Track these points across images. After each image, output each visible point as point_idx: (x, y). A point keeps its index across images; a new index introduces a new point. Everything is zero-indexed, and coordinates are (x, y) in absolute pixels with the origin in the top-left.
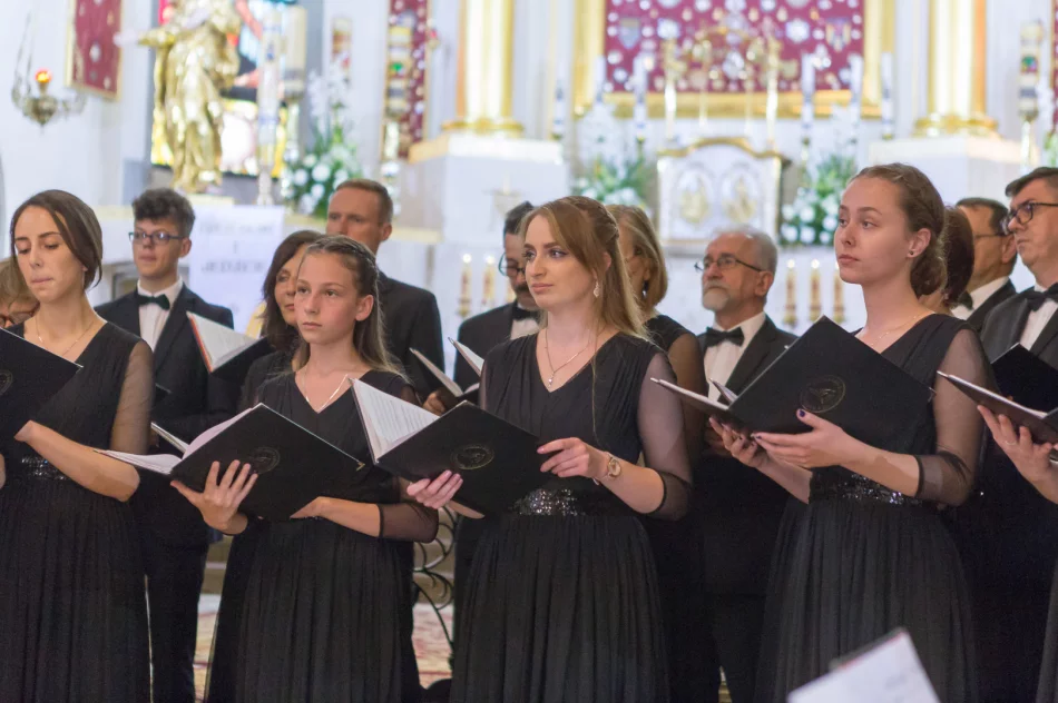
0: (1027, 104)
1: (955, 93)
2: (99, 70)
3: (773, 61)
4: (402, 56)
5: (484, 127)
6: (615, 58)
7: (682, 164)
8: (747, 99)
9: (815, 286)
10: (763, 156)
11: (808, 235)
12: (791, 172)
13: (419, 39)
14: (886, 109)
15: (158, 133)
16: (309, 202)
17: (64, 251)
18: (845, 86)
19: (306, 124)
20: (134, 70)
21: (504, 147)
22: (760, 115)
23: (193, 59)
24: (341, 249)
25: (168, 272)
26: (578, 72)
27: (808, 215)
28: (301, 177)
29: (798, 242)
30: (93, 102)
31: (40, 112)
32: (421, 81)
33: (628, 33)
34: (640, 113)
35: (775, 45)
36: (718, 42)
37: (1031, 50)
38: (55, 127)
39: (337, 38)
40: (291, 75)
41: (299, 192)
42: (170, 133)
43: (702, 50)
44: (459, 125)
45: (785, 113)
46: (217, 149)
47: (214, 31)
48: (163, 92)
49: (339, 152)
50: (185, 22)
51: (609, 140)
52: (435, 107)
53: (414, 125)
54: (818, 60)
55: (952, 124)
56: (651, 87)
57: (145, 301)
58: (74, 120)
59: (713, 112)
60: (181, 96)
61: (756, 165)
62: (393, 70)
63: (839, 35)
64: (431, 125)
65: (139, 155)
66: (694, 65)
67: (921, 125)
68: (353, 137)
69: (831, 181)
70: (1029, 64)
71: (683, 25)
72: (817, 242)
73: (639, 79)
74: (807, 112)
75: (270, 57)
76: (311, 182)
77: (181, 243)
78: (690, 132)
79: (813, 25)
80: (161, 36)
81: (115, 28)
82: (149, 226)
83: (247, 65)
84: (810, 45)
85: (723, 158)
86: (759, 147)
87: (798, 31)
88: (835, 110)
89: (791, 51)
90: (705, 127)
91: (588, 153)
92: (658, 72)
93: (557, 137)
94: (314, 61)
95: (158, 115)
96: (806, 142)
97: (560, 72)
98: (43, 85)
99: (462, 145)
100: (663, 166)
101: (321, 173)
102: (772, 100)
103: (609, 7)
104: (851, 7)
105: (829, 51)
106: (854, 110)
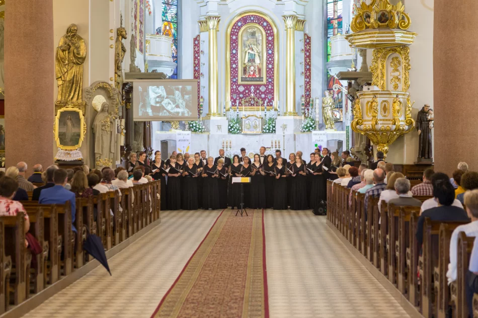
0: (303, 111)
1: (291, 107)
3: (259, 101)
5: (214, 115)
6: (233, 100)
7: (246, 119)
8: (255, 107)
10: (260, 118)
11: (267, 131)
12: (264, 120)
14: (279, 110)
18: (272, 105)
21: (219, 118)
22: (258, 110)
27: (267, 128)
29: (266, 132)
33: (235, 96)
34: (238, 110)
35: (259, 98)
44: (210, 114)
45: (262, 110)
51: (233, 114)
54: (266, 101)
55: (290, 113)
56: (239, 105)
59: (250, 110)
61: (258, 119)
63: (270, 96)
67: (285, 113)
69: (270, 122)
70: (303, 105)
71: (244, 95)
72: (269, 132)
74: (266, 110)
78: (248, 113)
79: (265, 95)
84: (265, 98)
85: (253, 118)
86: (258, 116)
87: (263, 96)
88: (270, 110)
89: (263, 100)
91: (230, 117)
92: (240, 103)
96: (265, 115)
100: (243, 119)
102: (260, 107)
103: (231, 92)
104: (271, 92)
105: (268, 99)
106: (273, 110)
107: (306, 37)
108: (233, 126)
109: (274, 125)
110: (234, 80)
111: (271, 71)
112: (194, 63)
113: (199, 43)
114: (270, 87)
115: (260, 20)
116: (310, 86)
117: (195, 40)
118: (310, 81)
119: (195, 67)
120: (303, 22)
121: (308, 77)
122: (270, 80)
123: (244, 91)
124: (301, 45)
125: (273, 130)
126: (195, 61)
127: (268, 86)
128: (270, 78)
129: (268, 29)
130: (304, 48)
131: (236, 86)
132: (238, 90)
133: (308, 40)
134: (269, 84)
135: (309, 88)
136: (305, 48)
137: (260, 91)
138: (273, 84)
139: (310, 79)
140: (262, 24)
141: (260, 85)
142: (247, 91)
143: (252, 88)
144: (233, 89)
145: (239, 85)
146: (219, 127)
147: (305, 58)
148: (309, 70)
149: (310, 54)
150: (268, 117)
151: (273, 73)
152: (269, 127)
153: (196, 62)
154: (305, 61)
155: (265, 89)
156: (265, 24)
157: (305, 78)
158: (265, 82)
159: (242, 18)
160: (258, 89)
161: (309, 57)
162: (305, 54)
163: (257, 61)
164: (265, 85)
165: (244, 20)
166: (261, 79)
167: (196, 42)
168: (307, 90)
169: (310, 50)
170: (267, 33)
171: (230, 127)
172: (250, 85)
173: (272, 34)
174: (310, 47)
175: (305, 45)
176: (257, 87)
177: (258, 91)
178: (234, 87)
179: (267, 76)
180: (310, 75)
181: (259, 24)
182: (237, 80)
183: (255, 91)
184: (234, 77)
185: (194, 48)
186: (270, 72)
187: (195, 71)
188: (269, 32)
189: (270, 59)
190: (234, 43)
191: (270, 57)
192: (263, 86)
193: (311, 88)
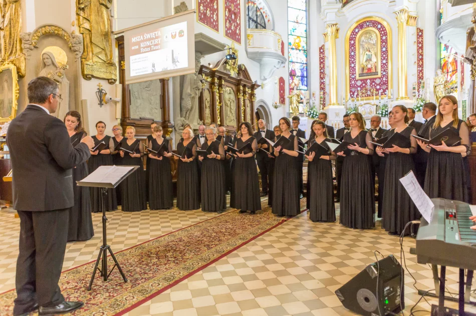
0: (414, 94)
1: (402, 93)
2: (283, 101)
3: (375, 92)
4: (322, 96)
5: (334, 104)
6: (351, 93)
7: (362, 107)
8: (371, 97)
9: (386, 122)
10: (374, 105)
12: (378, 107)
13: (324, 93)
14: (392, 97)
15: (291, 109)
16: (311, 116)
17: (285, 125)
18: (385, 94)
19: (310, 106)
21: (336, 107)
22: (373, 99)
23: (295, 99)
24: (320, 123)
25: (297, 127)
26: (346, 96)
27: (381, 113)
28: (310, 113)
30: (282, 106)
31: (276, 107)
32: (325, 99)
33: (353, 90)
34: (355, 101)
35: (375, 89)
36: (366, 90)
37: (414, 86)
38: (278, 109)
39: (313, 94)
40: (307, 100)
41: (309, 115)
42: (292, 108)
43: (364, 91)
44: (330, 104)
45: (377, 99)
46: (298, 110)
48: (291, 103)
49: (314, 109)
50: (293, 94)
51: (351, 104)
52: (327, 102)
53: (324, 105)
54: (381, 91)
55: (402, 98)
56: (357, 97)
57: (294, 130)
58: (280, 108)
59: (366, 100)
60: (293, 103)
61: (372, 106)
62: (321, 98)
63: (384, 87)
64: (326, 105)
66: (363, 93)
67: (397, 99)
68: (316, 107)
69: (384, 108)
70: (414, 88)
71: (361, 88)
73: (355, 96)
74: (380, 98)
75: (304, 97)
76: (311, 113)
77: (298, 123)
78: (363, 102)
79: (380, 86)
80: (290, 96)
81: (284, 96)
82: (294, 121)
83: (301, 99)
84: (380, 89)
85: (368, 106)
86: (373, 104)
87: (378, 87)
88: (384, 98)
89: (377, 90)
90: (365, 102)
91: (348, 107)
92: (358, 95)
93: (344, 105)
94: (310, 97)
96: (380, 103)
97: (344, 96)
98: (276, 104)
99: (331, 107)
100: (359, 107)
101: (312, 112)
102: (375, 97)
103: (350, 86)
104: (386, 83)
105: (383, 89)
106: (387, 97)
107: (419, 31)
109: (386, 110)
110: (353, 77)
111: (385, 65)
112: (320, 67)
113: (324, 51)
114: (384, 79)
115: (375, 24)
116: (423, 74)
117: (321, 48)
118: (422, 70)
119: (320, 70)
120: (416, 18)
121: (420, 66)
122: (384, 73)
123: (362, 85)
124: (415, 38)
125: (385, 114)
126: (320, 65)
127: (383, 78)
128: (384, 71)
129: (383, 31)
130: (416, 41)
131: (355, 81)
132: (356, 84)
133: (420, 33)
134: (384, 76)
135: (422, 76)
136: (418, 41)
137: (375, 83)
138: (387, 76)
139: (423, 68)
140: (377, 27)
141: (375, 79)
142: (364, 85)
143: (369, 81)
144: (352, 84)
145: (357, 81)
146: (337, 115)
147: (418, 49)
148: (422, 59)
149: (422, 46)
150: (381, 105)
151: (387, 67)
153: (322, 66)
154: (418, 52)
155: (380, 81)
156: (379, 26)
157: (418, 67)
158: (379, 75)
159: (359, 25)
160: (374, 82)
161: (422, 48)
162: (418, 46)
163: (374, 60)
164: (380, 78)
165: (361, 26)
166: (376, 73)
167: (322, 51)
168: (420, 78)
169: (423, 41)
170: (381, 34)
172: (367, 80)
173: (386, 34)
174: (422, 39)
175: (418, 38)
176: (373, 80)
177: (373, 84)
178: (353, 82)
179: (381, 70)
180: (422, 64)
181: (374, 27)
182: (355, 76)
183: (371, 84)
184: (353, 74)
185: (320, 55)
186: (384, 67)
187: (321, 73)
188: (383, 32)
189: (384, 56)
190: (352, 46)
191: (384, 54)
192: (378, 79)
193: (424, 76)
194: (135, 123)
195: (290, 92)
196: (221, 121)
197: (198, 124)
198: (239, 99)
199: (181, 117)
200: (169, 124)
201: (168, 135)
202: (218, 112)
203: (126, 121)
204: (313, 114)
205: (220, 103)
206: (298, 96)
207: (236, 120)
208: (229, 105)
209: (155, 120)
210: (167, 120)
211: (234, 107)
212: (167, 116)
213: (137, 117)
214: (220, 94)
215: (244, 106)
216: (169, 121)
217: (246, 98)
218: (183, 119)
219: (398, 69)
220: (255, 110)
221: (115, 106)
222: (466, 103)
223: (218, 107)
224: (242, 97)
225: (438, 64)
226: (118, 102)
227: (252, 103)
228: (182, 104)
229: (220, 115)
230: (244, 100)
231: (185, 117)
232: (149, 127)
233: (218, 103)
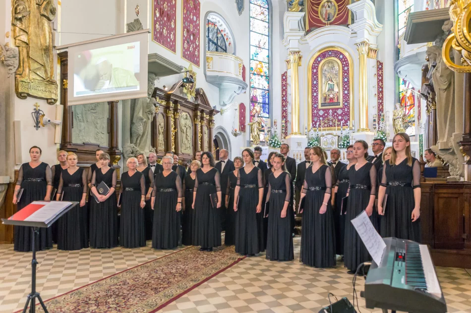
0: (374, 126)
1: (363, 125)
2: (243, 129)
3: (336, 122)
4: (284, 124)
5: (296, 134)
6: (314, 123)
7: (324, 137)
8: (333, 128)
10: (336, 136)
11: (342, 147)
12: (339, 138)
13: (286, 122)
14: (353, 128)
15: (251, 136)
16: (272, 145)
18: (347, 125)
19: (271, 134)
20: (248, 128)
21: (299, 136)
22: (335, 130)
23: (255, 126)
26: (309, 125)
27: (342, 144)
28: (271, 142)
30: (242, 133)
31: (236, 135)
32: (286, 128)
33: (316, 119)
34: (318, 130)
35: (337, 120)
36: (328, 120)
37: (375, 119)
38: (238, 137)
39: (275, 122)
40: (269, 128)
41: (270, 144)
42: (253, 137)
43: (326, 121)
44: (292, 133)
45: (338, 129)
46: (259, 139)
47: (258, 123)
48: (252, 131)
49: (276, 138)
50: (254, 121)
51: (313, 134)
52: (289, 131)
53: (286, 134)
54: (343, 122)
55: (363, 130)
56: (319, 127)
57: (256, 162)
58: (240, 136)
59: (328, 130)
60: (254, 131)
61: (334, 137)
62: (283, 126)
63: (346, 118)
64: (288, 134)
65: (249, 140)
66: (325, 123)
67: (358, 130)
68: (277, 136)
69: (345, 139)
70: (374, 121)
71: (323, 118)
72: (344, 147)
73: (317, 126)
74: (342, 129)
75: (266, 126)
76: (272, 142)
78: (325, 133)
79: (342, 117)
80: (251, 123)
81: (245, 123)
82: (256, 151)
83: (263, 127)
84: (342, 120)
85: (330, 136)
86: (335, 134)
87: (340, 118)
88: (346, 129)
89: (339, 121)
90: (327, 132)
91: (310, 136)
92: (320, 124)
93: (306, 134)
94: (272, 126)
95: (251, 134)
96: (342, 133)
97: (306, 125)
98: (236, 131)
99: (293, 136)
100: (321, 137)
102: (337, 127)
103: (312, 116)
104: (348, 114)
105: (345, 120)
106: (349, 128)
107: (379, 64)
108: (312, 143)
109: (348, 141)
110: (315, 106)
111: (347, 96)
112: (282, 94)
113: (286, 78)
114: (346, 110)
115: (337, 54)
116: (383, 107)
117: (283, 75)
118: (382, 102)
119: (282, 97)
120: (376, 51)
121: (381, 99)
122: (346, 104)
123: (324, 114)
124: (375, 71)
126: (282, 92)
127: (344, 109)
128: (346, 102)
129: (344, 61)
130: (376, 73)
131: (317, 110)
132: (318, 114)
133: (380, 66)
134: (345, 107)
136: (378, 73)
137: (337, 114)
138: (349, 107)
139: (383, 100)
140: (339, 57)
141: (338, 109)
142: (326, 115)
143: (331, 111)
144: (314, 113)
145: (320, 110)
146: (300, 144)
147: (378, 82)
148: (382, 92)
149: (382, 78)
150: (343, 136)
151: (349, 98)
152: (344, 143)
153: (284, 93)
154: (378, 84)
155: (342, 111)
156: (341, 57)
157: (378, 99)
158: (341, 106)
159: (322, 53)
160: (336, 112)
161: (382, 81)
162: (378, 79)
163: (336, 89)
164: (341, 109)
165: (323, 55)
166: (338, 103)
167: (284, 78)
168: (380, 110)
169: (382, 74)
170: (343, 64)
171: (309, 144)
172: (329, 109)
173: (347, 65)
174: (382, 71)
175: (378, 71)
176: (335, 111)
177: (335, 114)
178: (315, 112)
179: (343, 101)
180: (382, 97)
181: (336, 57)
182: (318, 106)
183: (333, 114)
184: (315, 103)
185: (282, 82)
186: (346, 97)
187: (283, 100)
188: (345, 63)
189: (346, 86)
190: (315, 75)
191: (346, 85)
192: (340, 110)
193: (384, 108)
194: (77, 149)
195: (250, 119)
196: (175, 148)
197: (150, 151)
198: (196, 125)
199: (131, 143)
200: (117, 151)
201: (115, 162)
202: (172, 138)
203: (66, 146)
204: (275, 143)
205: (175, 129)
206: (259, 123)
207: (192, 147)
208: (185, 131)
209: (101, 145)
210: (114, 146)
211: (190, 133)
212: (114, 143)
213: (79, 142)
214: (175, 119)
215: (202, 132)
216: (117, 147)
217: (203, 124)
218: (133, 145)
219: (359, 100)
220: (213, 138)
221: (54, 129)
222: (422, 137)
223: (172, 133)
224: (200, 123)
225: (397, 98)
226: (58, 125)
227: (210, 130)
228: (133, 129)
229: (175, 142)
230: (202, 127)
231: (136, 144)
232: (93, 153)
233: (172, 129)
